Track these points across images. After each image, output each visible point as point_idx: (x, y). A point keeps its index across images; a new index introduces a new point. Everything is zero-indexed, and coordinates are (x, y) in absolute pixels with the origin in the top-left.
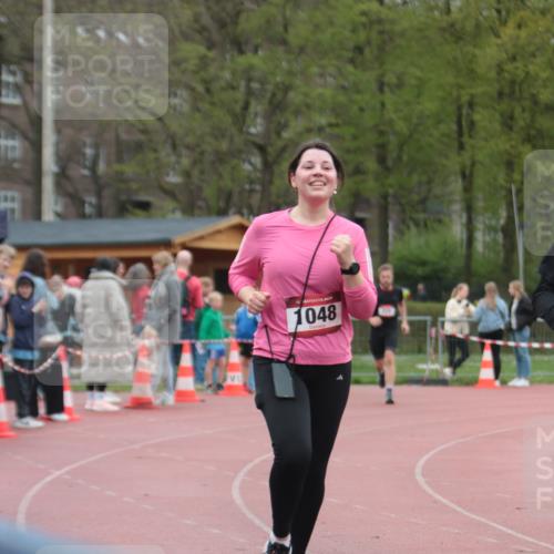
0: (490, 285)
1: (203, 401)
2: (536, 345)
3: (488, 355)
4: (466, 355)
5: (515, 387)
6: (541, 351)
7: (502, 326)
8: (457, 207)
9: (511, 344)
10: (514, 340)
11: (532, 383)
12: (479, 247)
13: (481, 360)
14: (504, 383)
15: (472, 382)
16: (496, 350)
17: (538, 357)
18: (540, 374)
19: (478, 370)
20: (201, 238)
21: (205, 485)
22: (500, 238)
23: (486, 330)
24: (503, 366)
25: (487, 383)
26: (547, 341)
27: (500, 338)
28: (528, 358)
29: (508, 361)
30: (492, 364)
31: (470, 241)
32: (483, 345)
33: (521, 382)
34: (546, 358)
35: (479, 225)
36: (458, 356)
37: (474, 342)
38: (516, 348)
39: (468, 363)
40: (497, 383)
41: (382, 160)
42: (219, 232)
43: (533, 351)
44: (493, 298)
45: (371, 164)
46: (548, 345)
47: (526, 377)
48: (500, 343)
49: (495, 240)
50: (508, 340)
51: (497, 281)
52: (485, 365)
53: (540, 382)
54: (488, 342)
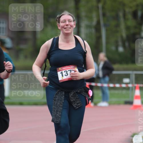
2: (111, 85)
5: (101, 107)
6: (114, 88)
9: (99, 85)
11: (110, 104)
14: (95, 104)
17: (113, 92)
18: (114, 100)
22: (93, 31)
28: (108, 92)
33: (104, 104)
34: (116, 92)
35: (83, 24)
38: (102, 87)
43: (110, 88)
46: (118, 85)
48: (93, 84)
53: (115, 104)
54: (88, 84)
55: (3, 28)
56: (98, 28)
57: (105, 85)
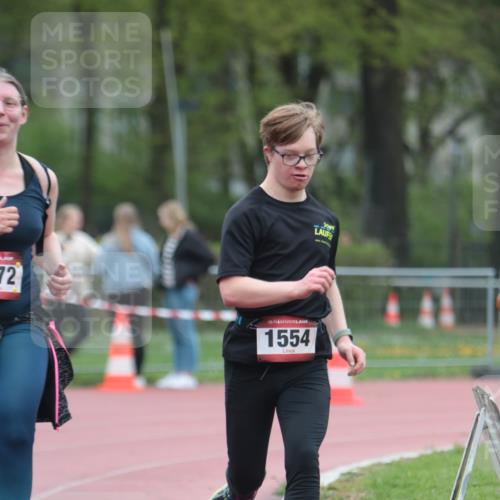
0: (125, 210)
12: (106, 142)
14: (151, 382)
15: (96, 381)
19: (103, 358)
25: (122, 383)
29: (160, 344)
33: (181, 381)
38: (172, 320)
40: (139, 383)
47: (190, 371)
52: (118, 351)
54: (122, 310)
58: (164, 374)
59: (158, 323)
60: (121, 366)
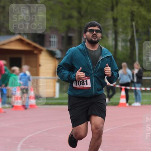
0: (124, 64)
1: (5, 112)
2: (143, 89)
3: (123, 93)
4: (114, 93)
5: (135, 106)
6: (145, 91)
7: (129, 81)
8: (110, 32)
9: (133, 88)
10: (135, 87)
11: (142, 104)
12: (120, 48)
13: (120, 95)
14: (130, 104)
15: (117, 104)
16: (127, 91)
17: (144, 94)
18: (145, 101)
19: (119, 99)
20: (4, 44)
21: (6, 147)
22: (128, 44)
23: (123, 83)
24: (130, 97)
25: (123, 105)
26: (148, 87)
27: (128, 86)
29: (132, 95)
30: (125, 97)
31: (116, 46)
32: (121, 89)
33: (137, 104)
34: (147, 94)
35: (120, 39)
36: (111, 93)
37: (118, 88)
38: (135, 90)
39: (115, 96)
40: (127, 105)
41: (79, 12)
42: (11, 42)
43: (142, 91)
44: (125, 69)
45: (75, 14)
46: (148, 89)
47: (139, 102)
48: (128, 88)
49: (126, 46)
50: (132, 86)
51: (127, 62)
52: (122, 97)
53: (145, 104)
54: (123, 87)
55: (54, 42)
56: (132, 42)
57: (138, 89)
58: (133, 103)
59: (132, 90)
60: (123, 101)
